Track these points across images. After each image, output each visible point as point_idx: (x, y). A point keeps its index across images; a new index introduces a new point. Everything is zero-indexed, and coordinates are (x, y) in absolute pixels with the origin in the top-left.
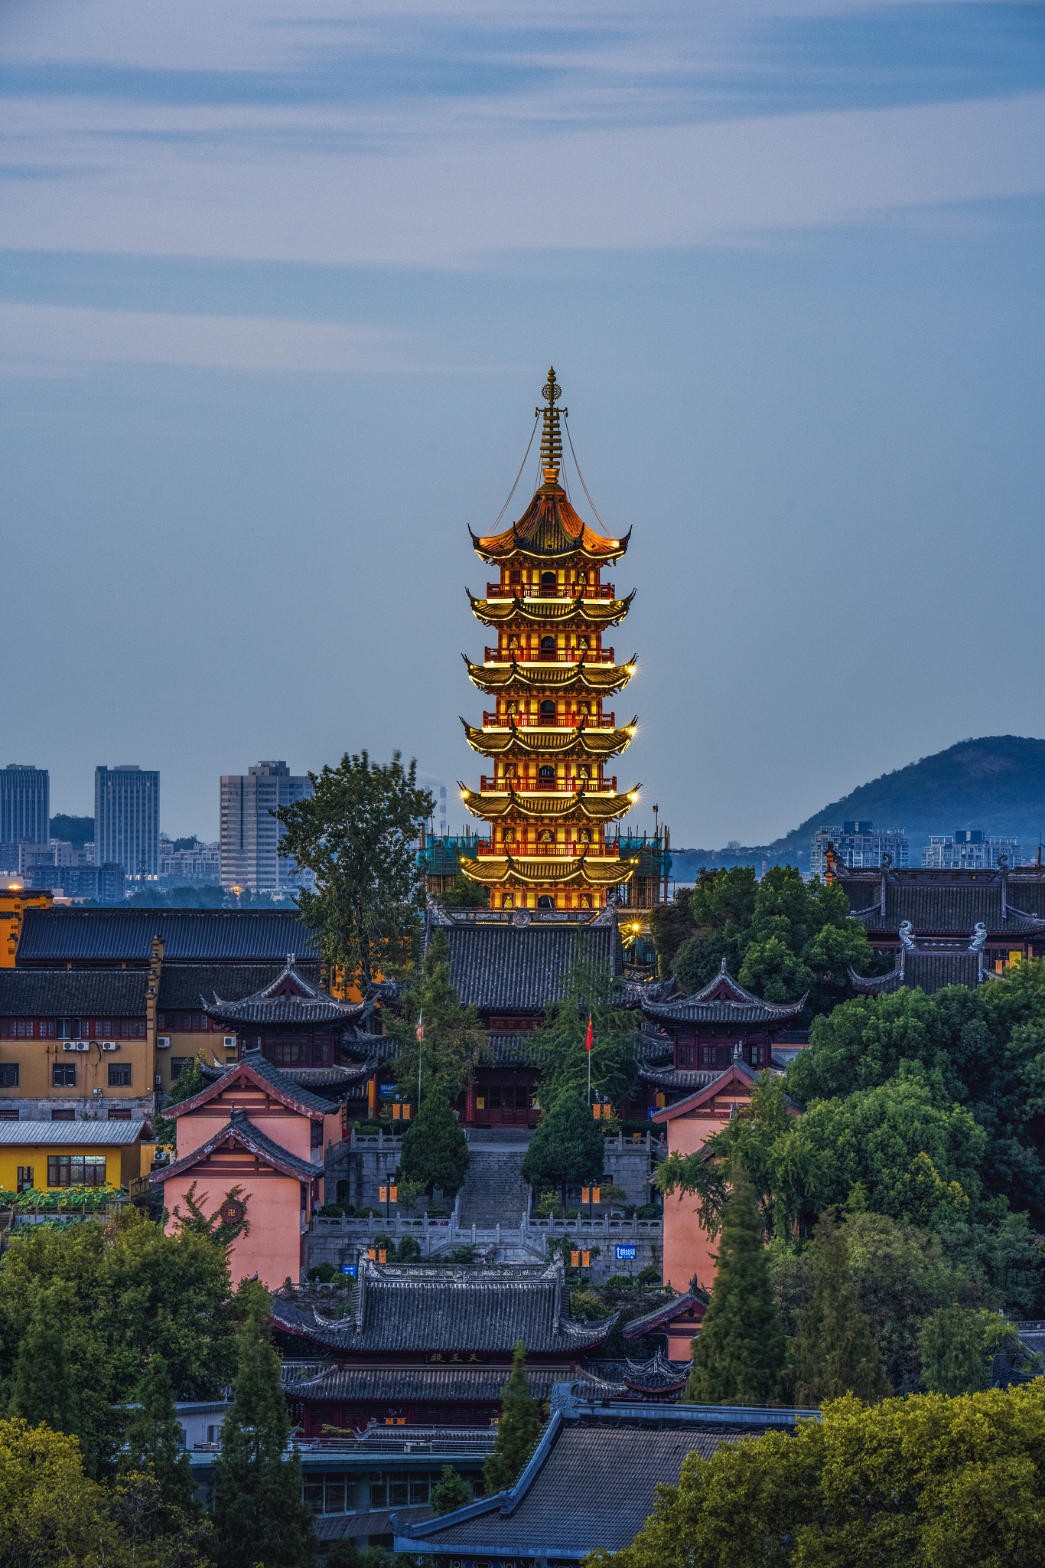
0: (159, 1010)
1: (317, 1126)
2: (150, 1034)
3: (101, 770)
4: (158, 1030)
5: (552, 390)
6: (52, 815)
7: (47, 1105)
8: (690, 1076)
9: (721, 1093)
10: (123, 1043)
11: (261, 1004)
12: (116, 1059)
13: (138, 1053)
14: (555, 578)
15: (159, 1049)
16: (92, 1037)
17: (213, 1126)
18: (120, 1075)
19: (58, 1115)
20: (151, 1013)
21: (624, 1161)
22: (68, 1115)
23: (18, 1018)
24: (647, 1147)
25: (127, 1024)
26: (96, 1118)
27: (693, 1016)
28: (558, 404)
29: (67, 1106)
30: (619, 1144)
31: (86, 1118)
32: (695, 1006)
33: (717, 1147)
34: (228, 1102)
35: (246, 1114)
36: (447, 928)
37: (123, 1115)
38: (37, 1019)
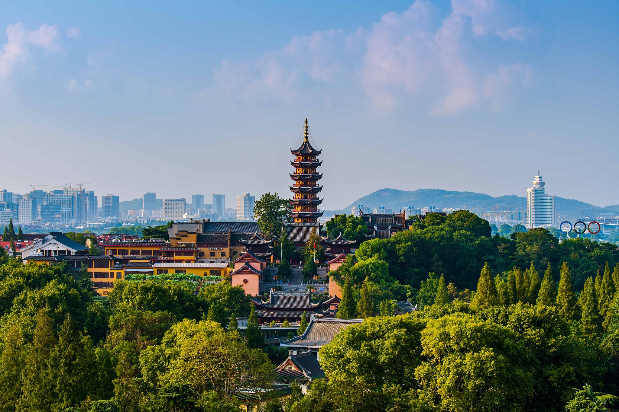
0: (230, 242)
1: (262, 265)
2: (229, 247)
3: (214, 195)
4: (230, 246)
5: (307, 122)
6: (204, 204)
7: (209, 260)
8: (334, 255)
9: (341, 258)
10: (224, 248)
11: (251, 241)
12: (222, 251)
13: (227, 250)
14: (307, 158)
15: (231, 250)
16: (218, 247)
17: (242, 265)
18: (223, 255)
19: (211, 262)
20: (229, 242)
21: (321, 271)
22: (213, 262)
23: (204, 243)
24: (326, 269)
25: (225, 245)
26: (219, 263)
27: (334, 243)
28: (308, 125)
29: (213, 260)
30: (320, 268)
31: (217, 263)
32: (336, 241)
33: (340, 269)
34: (244, 260)
35: (248, 262)
36: (286, 226)
37: (224, 262)
38: (207, 243)
